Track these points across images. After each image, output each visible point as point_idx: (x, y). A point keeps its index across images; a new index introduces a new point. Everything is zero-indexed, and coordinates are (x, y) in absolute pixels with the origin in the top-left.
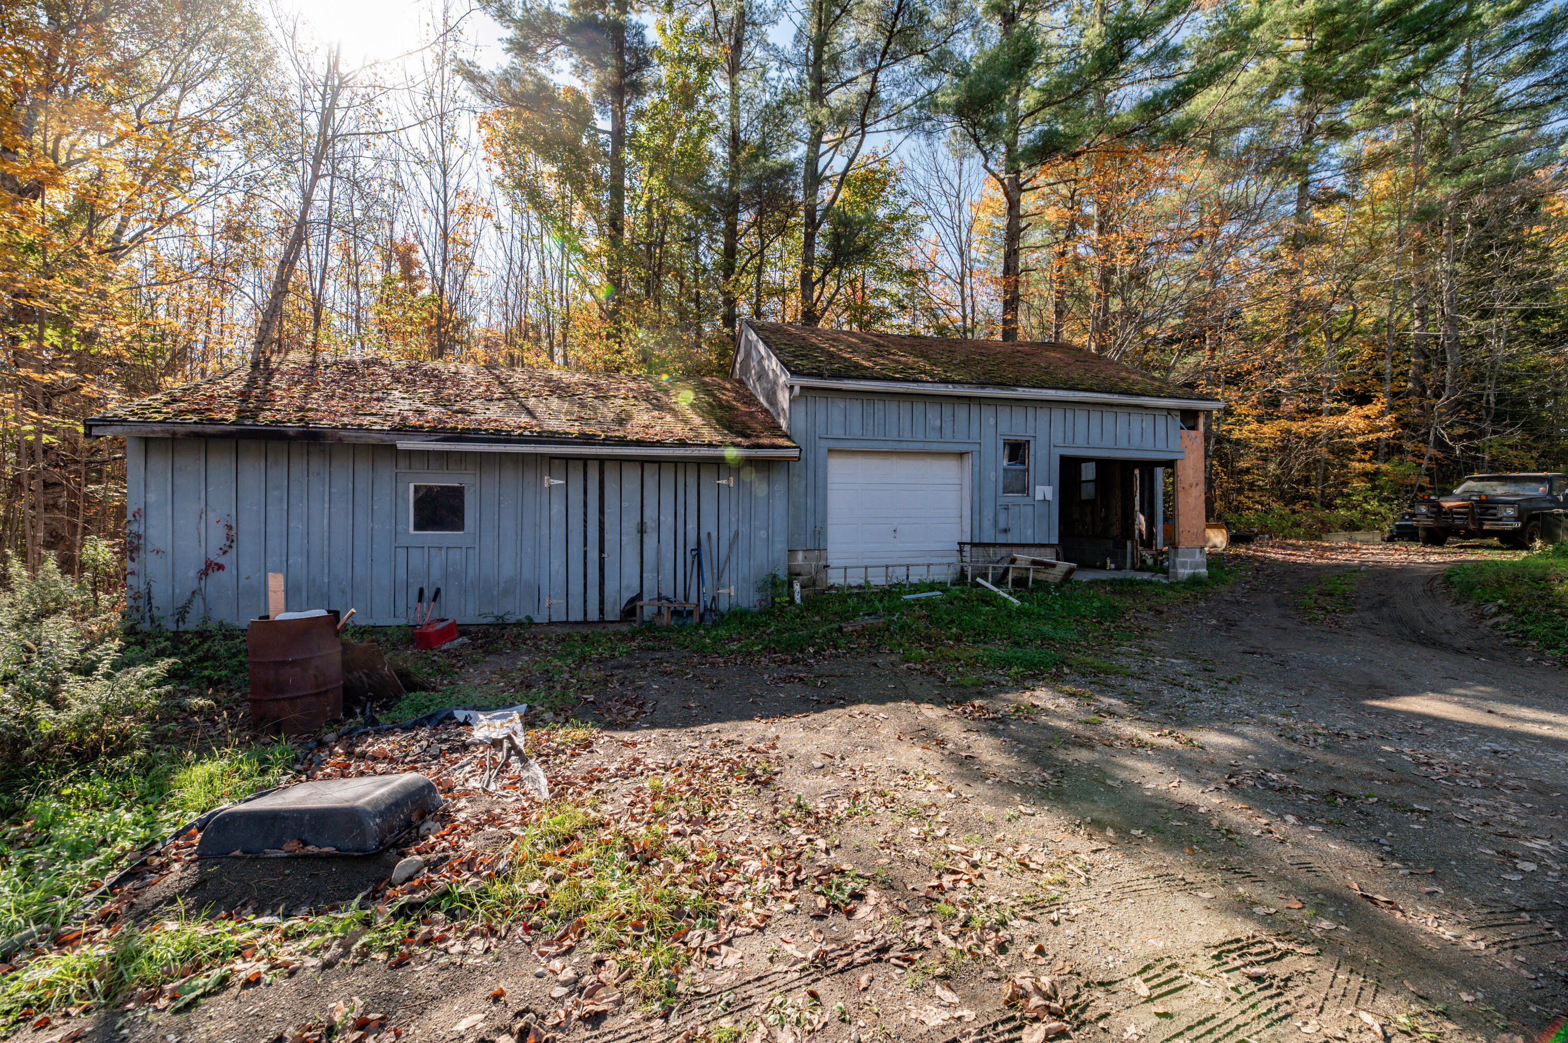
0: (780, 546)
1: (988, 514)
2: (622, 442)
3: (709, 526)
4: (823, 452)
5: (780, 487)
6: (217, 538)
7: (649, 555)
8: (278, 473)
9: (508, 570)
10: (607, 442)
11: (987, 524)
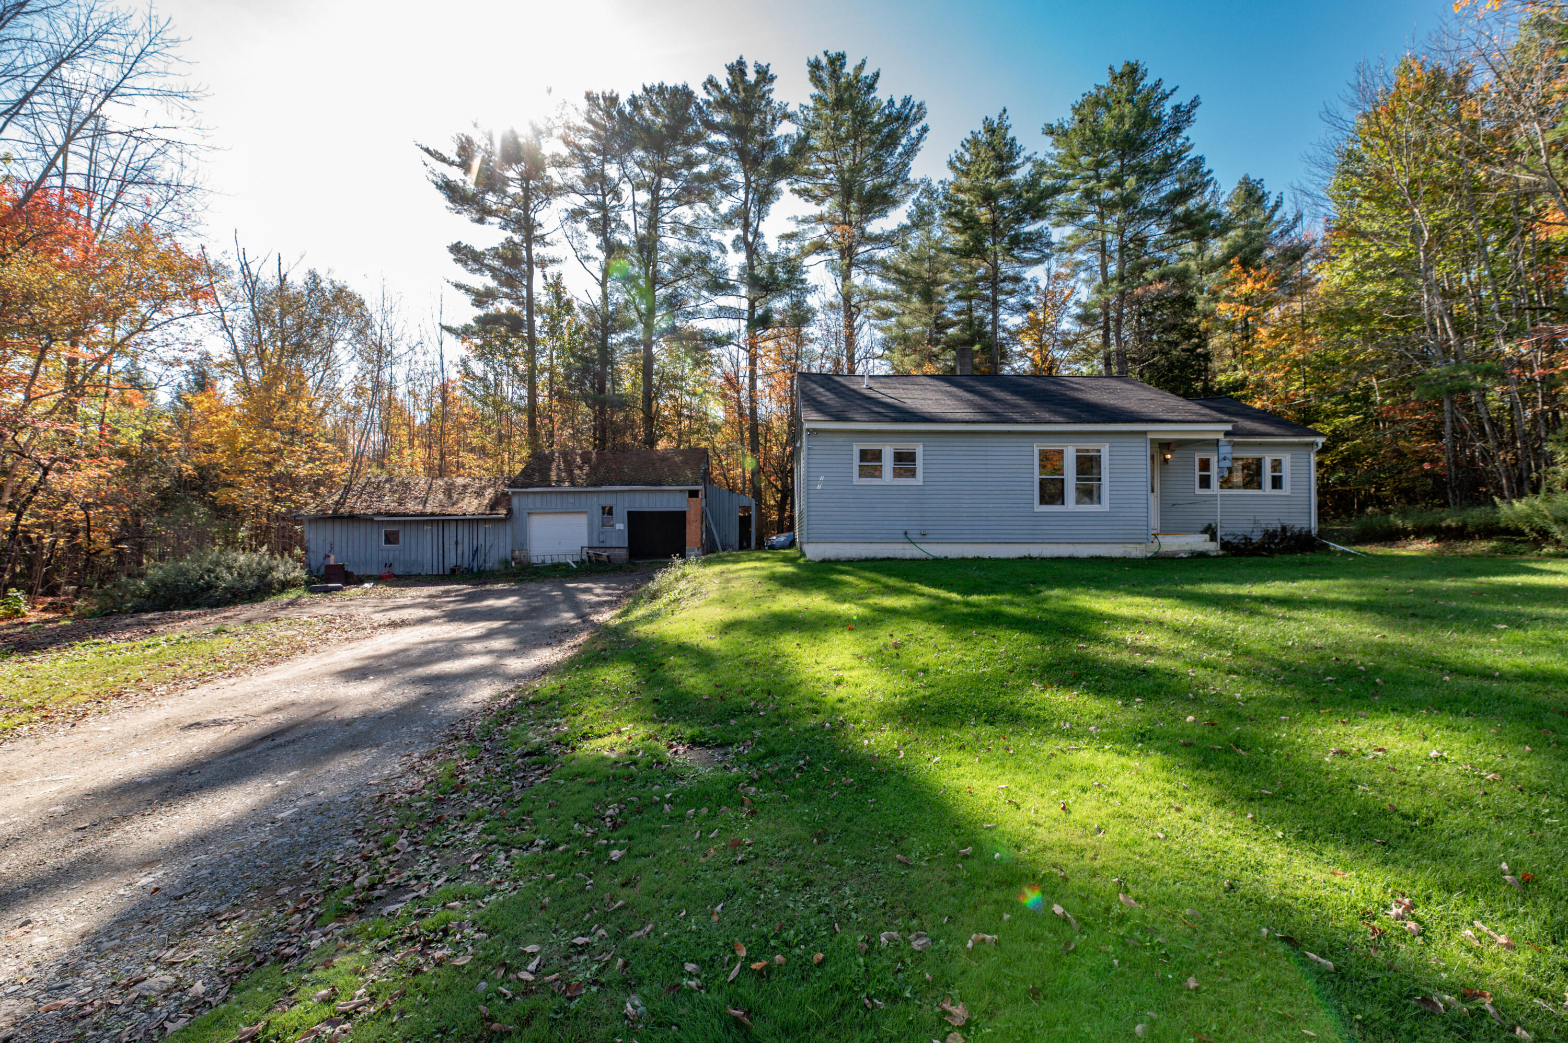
0: (509, 549)
1: (595, 535)
2: (444, 515)
3: (481, 541)
4: (525, 514)
5: (508, 528)
6: (328, 548)
7: (460, 552)
8: (345, 528)
9: (413, 557)
10: (439, 515)
11: (595, 539)
